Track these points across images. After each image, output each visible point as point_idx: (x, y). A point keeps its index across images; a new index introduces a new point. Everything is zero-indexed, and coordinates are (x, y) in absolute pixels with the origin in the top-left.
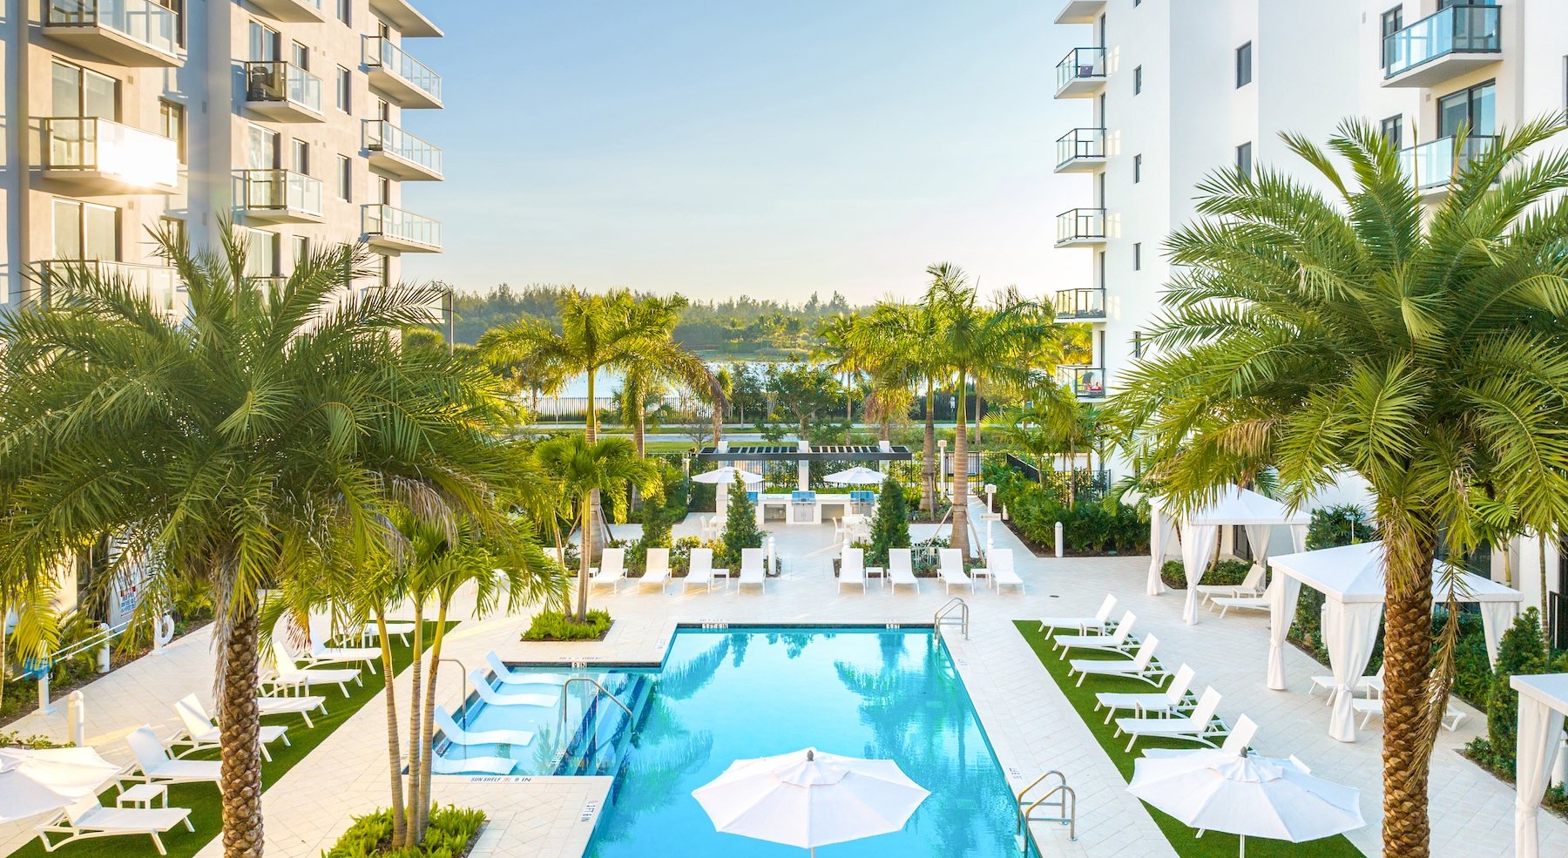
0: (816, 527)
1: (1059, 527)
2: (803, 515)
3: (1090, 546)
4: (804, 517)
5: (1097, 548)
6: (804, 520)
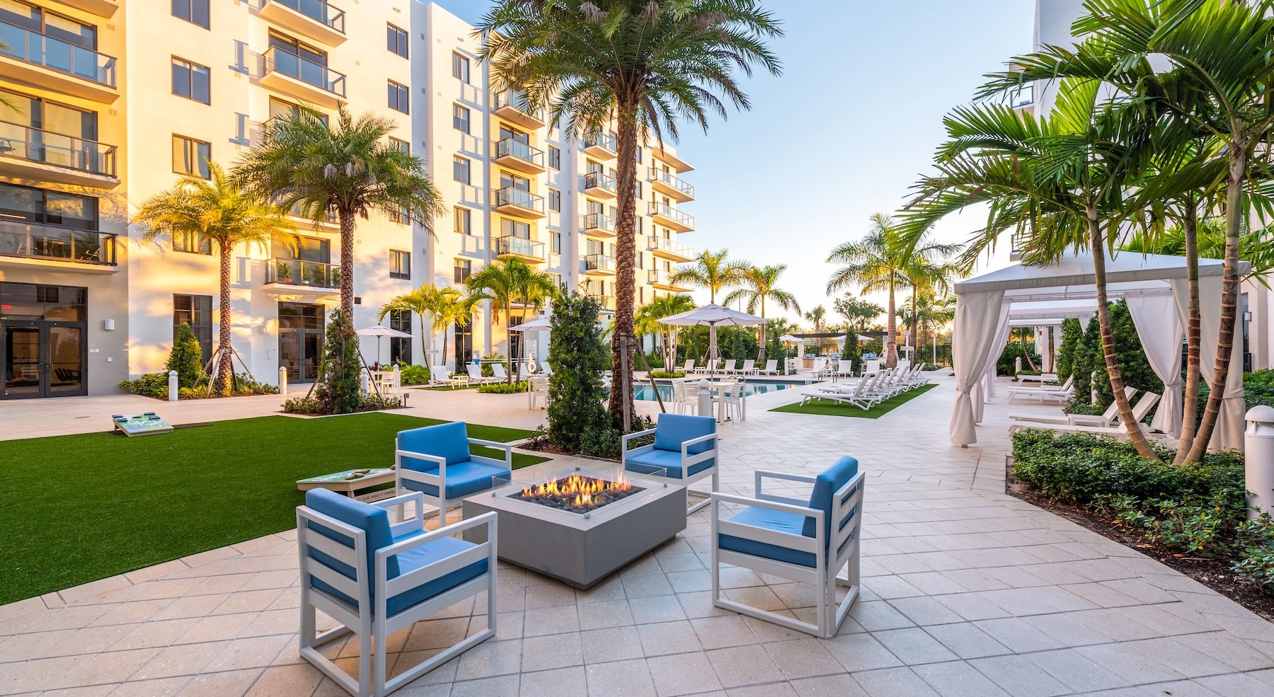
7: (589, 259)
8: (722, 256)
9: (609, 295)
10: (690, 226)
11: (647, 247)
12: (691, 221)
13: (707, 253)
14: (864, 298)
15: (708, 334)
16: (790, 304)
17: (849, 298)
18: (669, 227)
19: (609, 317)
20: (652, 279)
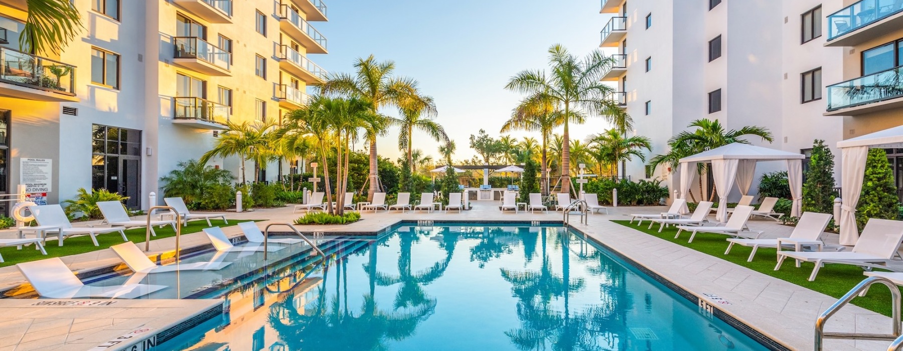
0: (491, 201)
1: (615, 192)
2: (485, 196)
3: (630, 202)
4: (485, 197)
5: (634, 203)
6: (485, 199)
7: (181, 42)
8: (387, 68)
9: (216, 100)
10: (323, 47)
11: (272, 55)
12: (323, 42)
13: (370, 59)
14: (505, 135)
15: (367, 164)
16: (441, 135)
17: (483, 135)
18: (299, 42)
19: (215, 134)
20: (278, 95)
